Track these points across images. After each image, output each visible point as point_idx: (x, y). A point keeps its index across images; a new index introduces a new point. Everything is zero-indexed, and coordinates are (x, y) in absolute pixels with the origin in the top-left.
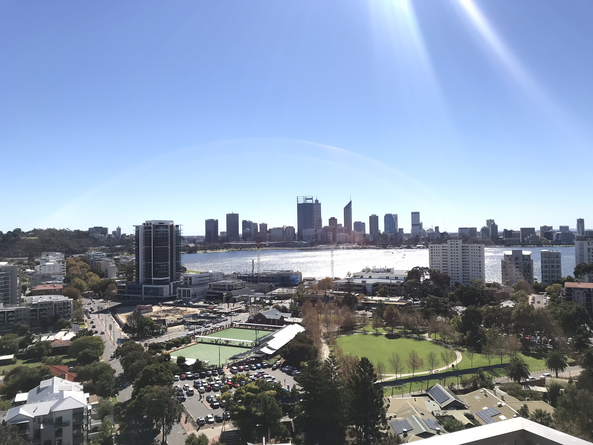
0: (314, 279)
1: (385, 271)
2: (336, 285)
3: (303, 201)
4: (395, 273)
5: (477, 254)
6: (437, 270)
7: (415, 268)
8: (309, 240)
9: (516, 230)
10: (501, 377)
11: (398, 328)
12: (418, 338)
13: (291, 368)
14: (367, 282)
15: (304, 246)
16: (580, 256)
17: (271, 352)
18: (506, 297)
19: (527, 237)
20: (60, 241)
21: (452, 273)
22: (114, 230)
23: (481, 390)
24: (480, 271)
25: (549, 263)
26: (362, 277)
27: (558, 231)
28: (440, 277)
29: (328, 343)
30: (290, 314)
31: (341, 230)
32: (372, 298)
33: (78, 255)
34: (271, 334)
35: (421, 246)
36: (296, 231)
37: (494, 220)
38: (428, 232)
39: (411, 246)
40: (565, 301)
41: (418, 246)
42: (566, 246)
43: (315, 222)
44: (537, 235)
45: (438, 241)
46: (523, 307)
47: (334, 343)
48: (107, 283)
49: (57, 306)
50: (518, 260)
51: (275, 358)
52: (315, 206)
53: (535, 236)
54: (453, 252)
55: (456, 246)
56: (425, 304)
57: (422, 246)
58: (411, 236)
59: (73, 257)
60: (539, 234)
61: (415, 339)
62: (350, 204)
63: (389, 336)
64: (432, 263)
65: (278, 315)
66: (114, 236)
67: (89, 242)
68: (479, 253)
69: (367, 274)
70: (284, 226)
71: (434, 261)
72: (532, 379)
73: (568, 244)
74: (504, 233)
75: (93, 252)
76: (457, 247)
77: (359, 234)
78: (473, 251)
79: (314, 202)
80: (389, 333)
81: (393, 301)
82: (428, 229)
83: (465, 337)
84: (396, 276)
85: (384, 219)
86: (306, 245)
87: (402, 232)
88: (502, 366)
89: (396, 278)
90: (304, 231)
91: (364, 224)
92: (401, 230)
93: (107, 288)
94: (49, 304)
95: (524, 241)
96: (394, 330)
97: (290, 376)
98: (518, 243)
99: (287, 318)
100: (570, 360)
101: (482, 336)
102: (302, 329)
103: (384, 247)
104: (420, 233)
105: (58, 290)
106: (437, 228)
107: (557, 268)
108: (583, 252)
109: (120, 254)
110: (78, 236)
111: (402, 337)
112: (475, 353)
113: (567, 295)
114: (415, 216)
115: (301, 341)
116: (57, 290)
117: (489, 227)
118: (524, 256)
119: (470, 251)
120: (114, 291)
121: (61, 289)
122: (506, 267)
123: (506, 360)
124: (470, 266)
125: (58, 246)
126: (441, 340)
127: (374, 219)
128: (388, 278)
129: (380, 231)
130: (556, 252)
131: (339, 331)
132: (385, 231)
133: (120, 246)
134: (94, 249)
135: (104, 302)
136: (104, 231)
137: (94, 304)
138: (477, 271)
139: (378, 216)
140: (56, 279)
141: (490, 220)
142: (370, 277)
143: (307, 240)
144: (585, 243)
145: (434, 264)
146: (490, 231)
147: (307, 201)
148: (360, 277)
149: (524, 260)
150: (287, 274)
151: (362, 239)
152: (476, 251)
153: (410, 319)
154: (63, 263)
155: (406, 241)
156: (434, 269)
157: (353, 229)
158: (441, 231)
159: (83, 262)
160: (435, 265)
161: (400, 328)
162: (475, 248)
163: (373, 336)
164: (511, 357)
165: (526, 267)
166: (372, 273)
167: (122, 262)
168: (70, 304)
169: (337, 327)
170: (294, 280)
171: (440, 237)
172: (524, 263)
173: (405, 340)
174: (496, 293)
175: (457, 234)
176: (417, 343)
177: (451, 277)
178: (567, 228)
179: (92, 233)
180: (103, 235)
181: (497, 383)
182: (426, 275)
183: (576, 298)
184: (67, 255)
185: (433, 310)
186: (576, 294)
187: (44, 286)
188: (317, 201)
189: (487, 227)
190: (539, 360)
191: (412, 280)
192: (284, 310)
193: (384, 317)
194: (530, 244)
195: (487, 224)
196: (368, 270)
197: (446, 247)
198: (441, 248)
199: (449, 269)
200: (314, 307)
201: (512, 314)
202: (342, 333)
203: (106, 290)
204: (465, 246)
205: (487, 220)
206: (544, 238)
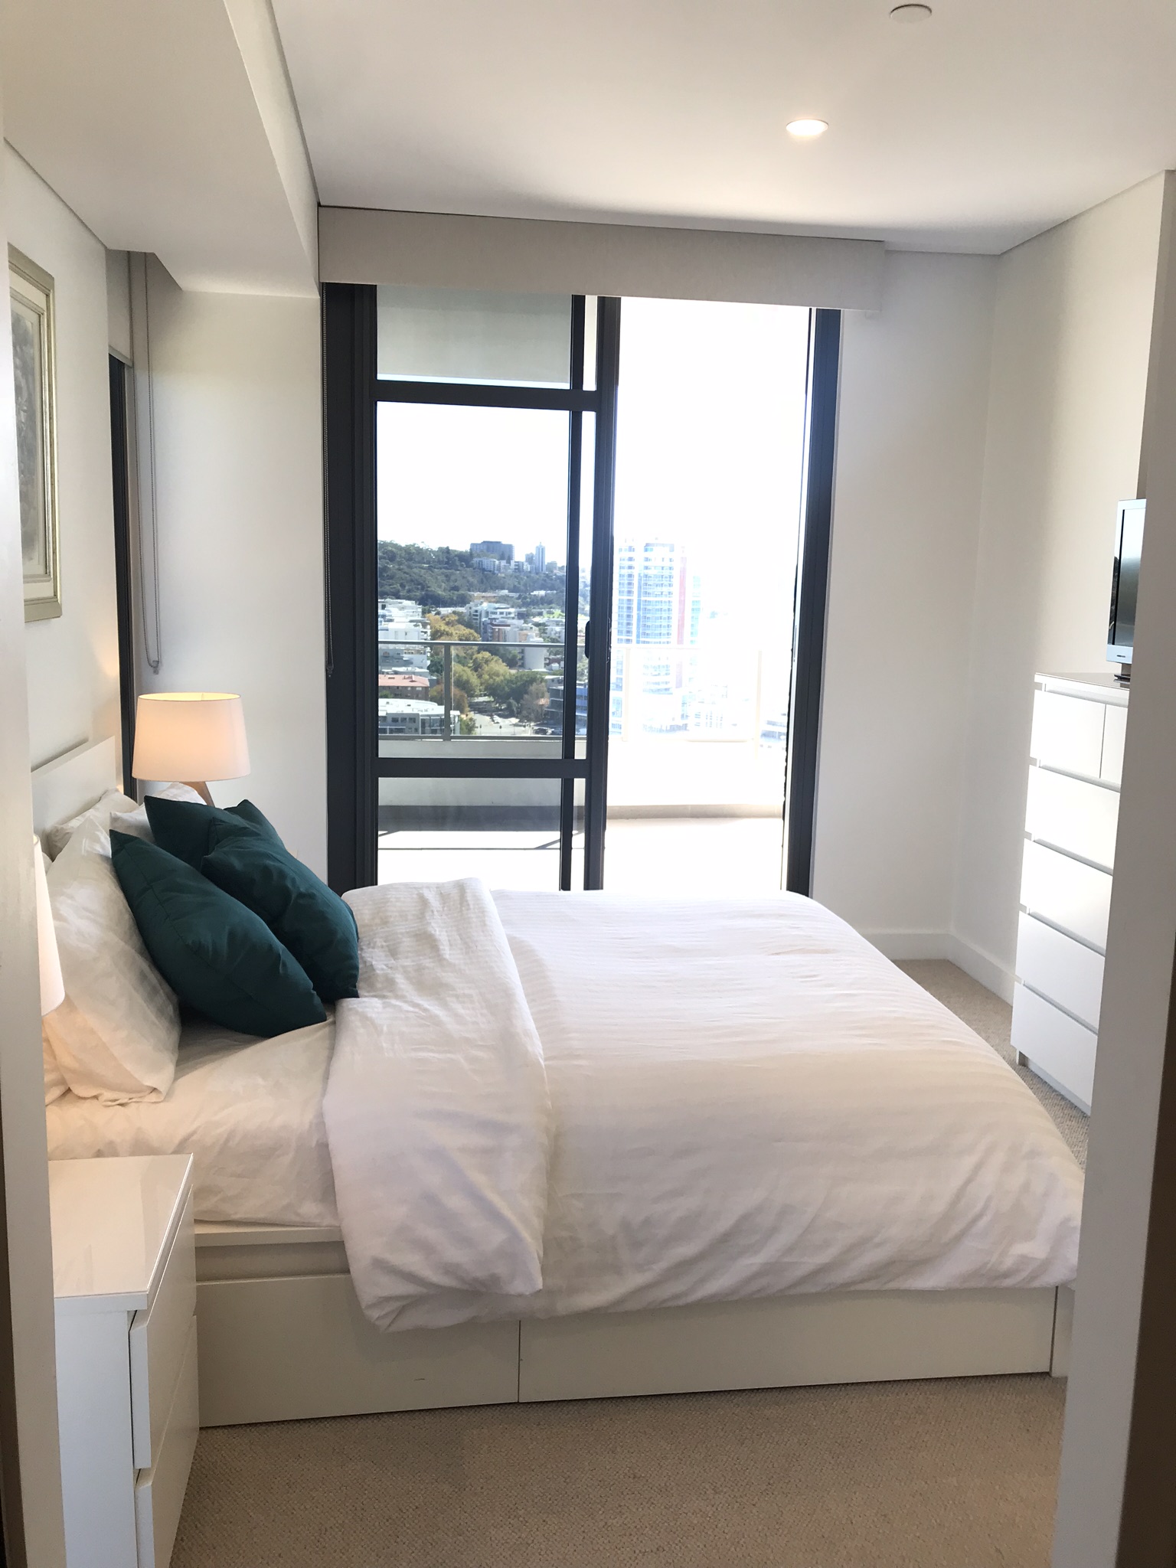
20: (407, 574)
22: (529, 553)
33: (450, 610)
48: (526, 681)
49: (427, 725)
59: (438, 613)
66: (529, 566)
67: (471, 579)
75: (483, 604)
93: (526, 693)
94: (410, 719)
105: (420, 689)
109: (544, 612)
110: (447, 563)
116: (417, 689)
120: (542, 701)
121: (426, 688)
125: (403, 586)
133: (542, 593)
134: (483, 597)
135: (521, 726)
136: (503, 552)
137: (501, 727)
140: (412, 663)
154: (424, 625)
159: (463, 627)
167: (553, 633)
168: (454, 723)
179: (479, 556)
180: (503, 563)
184: (427, 607)
187: (389, 678)
203: (526, 696)
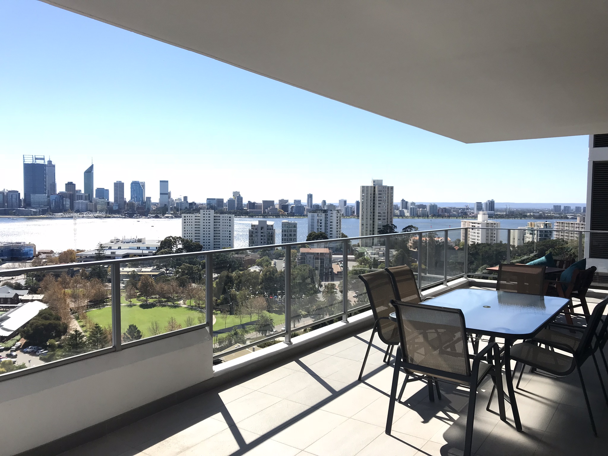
0: (52, 252)
1: (136, 241)
2: (81, 257)
3: (32, 161)
4: (147, 243)
5: (227, 224)
6: (190, 239)
7: (168, 237)
8: (39, 207)
9: (259, 203)
10: (250, 333)
11: (152, 298)
12: (173, 306)
13: (35, 348)
14: (117, 253)
15: (33, 213)
16: (312, 226)
17: (7, 334)
18: (252, 263)
19: (267, 209)
21: (204, 242)
23: (235, 346)
24: (230, 240)
25: (288, 232)
26: (110, 248)
27: (292, 204)
28: (193, 246)
29: (77, 318)
30: (27, 291)
31: (80, 197)
32: (123, 269)
34: (4, 314)
35: (169, 215)
36: (22, 196)
37: (239, 192)
38: (177, 201)
39: (159, 215)
40: (300, 265)
41: (166, 215)
42: (298, 217)
43: (47, 186)
44: (276, 207)
45: (186, 211)
46: (270, 271)
47: (85, 317)
50: (263, 229)
51: (12, 340)
52: (47, 168)
53: (274, 208)
54: (205, 221)
55: (208, 215)
56: (179, 272)
57: (171, 215)
58: (159, 206)
60: (277, 206)
61: (171, 306)
62: (92, 168)
63: (143, 306)
64: (185, 232)
65: (12, 293)
68: (229, 223)
69: (116, 245)
70: (4, 189)
71: (186, 231)
72: (275, 331)
73: (300, 215)
74: (248, 205)
76: (209, 217)
77: (101, 202)
78: (224, 221)
79: (46, 163)
80: (143, 303)
81: (145, 272)
82: (176, 199)
83: (219, 301)
84: (148, 246)
85: (130, 186)
86: (35, 213)
87: (150, 201)
88: (251, 323)
89: (148, 248)
90: (32, 196)
91: (107, 190)
92: (149, 199)
95: (265, 212)
96: (148, 300)
97: (34, 357)
98: (260, 214)
99: (23, 296)
100: (304, 313)
101: (234, 298)
102: (44, 306)
103: (131, 216)
104: (168, 202)
106: (185, 198)
107: (294, 236)
108: (314, 222)
111: (157, 306)
112: (228, 314)
113: (301, 259)
114: (164, 184)
115: (46, 318)
117: (235, 199)
118: (268, 226)
119: (221, 221)
122: (252, 235)
123: (255, 318)
124: (221, 235)
126: (196, 306)
127: (119, 187)
128: (139, 248)
129: (125, 199)
130: (293, 222)
131: (88, 305)
132: (131, 199)
138: (227, 239)
139: (123, 183)
141: (236, 192)
142: (120, 248)
143: (37, 207)
144: (316, 214)
145: (186, 233)
146: (236, 202)
147: (37, 161)
148: (108, 248)
149: (268, 229)
150: (18, 247)
151: (105, 207)
152: (226, 221)
153: (166, 288)
155: (154, 210)
156: (186, 238)
157: (94, 196)
158: (190, 201)
160: (187, 235)
161: (155, 297)
162: (226, 218)
163: (127, 307)
164: (258, 315)
165: (269, 236)
166: (122, 244)
169: (86, 301)
170: (26, 253)
171: (188, 207)
172: (268, 233)
173: (160, 308)
174: (244, 259)
175: (205, 204)
176: (173, 310)
177: (203, 246)
178: (300, 201)
181: (247, 339)
182: (179, 244)
183: (308, 261)
185: (187, 277)
186: (308, 257)
188: (50, 162)
189: (233, 199)
190: (280, 316)
191: (166, 250)
192: (18, 287)
193: (138, 287)
194: (270, 216)
195: (234, 196)
196: (118, 241)
197: (198, 216)
198: (194, 218)
199: (201, 238)
200: (57, 281)
201: (260, 277)
202: (92, 307)
204: (217, 216)
205: (234, 192)
206: (281, 210)
